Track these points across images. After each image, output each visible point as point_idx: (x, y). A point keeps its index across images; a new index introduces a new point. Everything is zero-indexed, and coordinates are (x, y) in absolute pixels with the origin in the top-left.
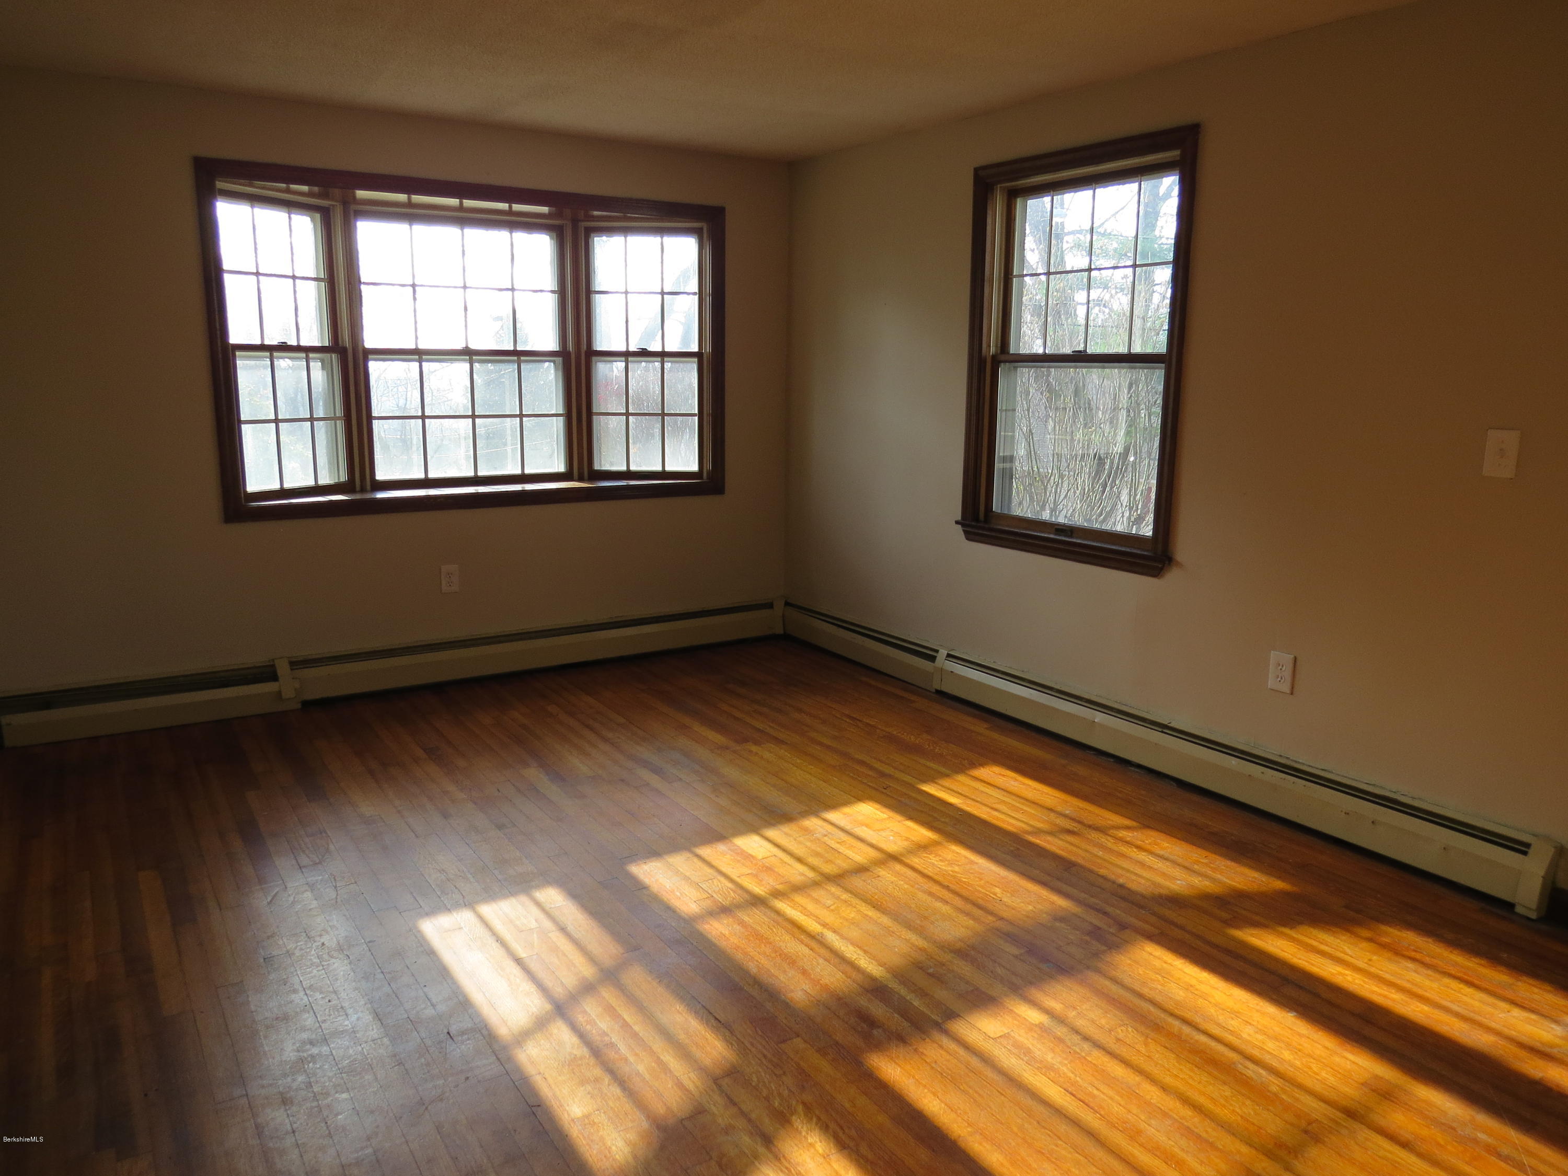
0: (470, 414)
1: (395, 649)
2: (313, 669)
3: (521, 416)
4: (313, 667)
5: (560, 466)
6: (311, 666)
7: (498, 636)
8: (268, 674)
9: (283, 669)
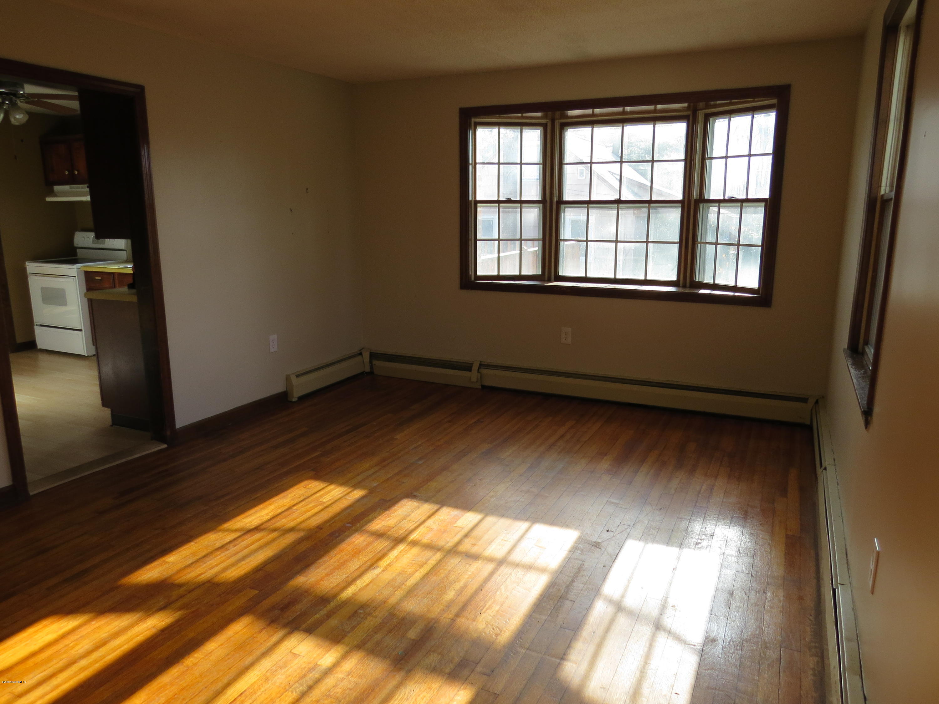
0: (615, 240)
1: (533, 370)
2: (490, 370)
3: (647, 242)
4: (490, 369)
5: (674, 278)
6: (489, 368)
7: (571, 374)
8: (468, 367)
9: (475, 367)
